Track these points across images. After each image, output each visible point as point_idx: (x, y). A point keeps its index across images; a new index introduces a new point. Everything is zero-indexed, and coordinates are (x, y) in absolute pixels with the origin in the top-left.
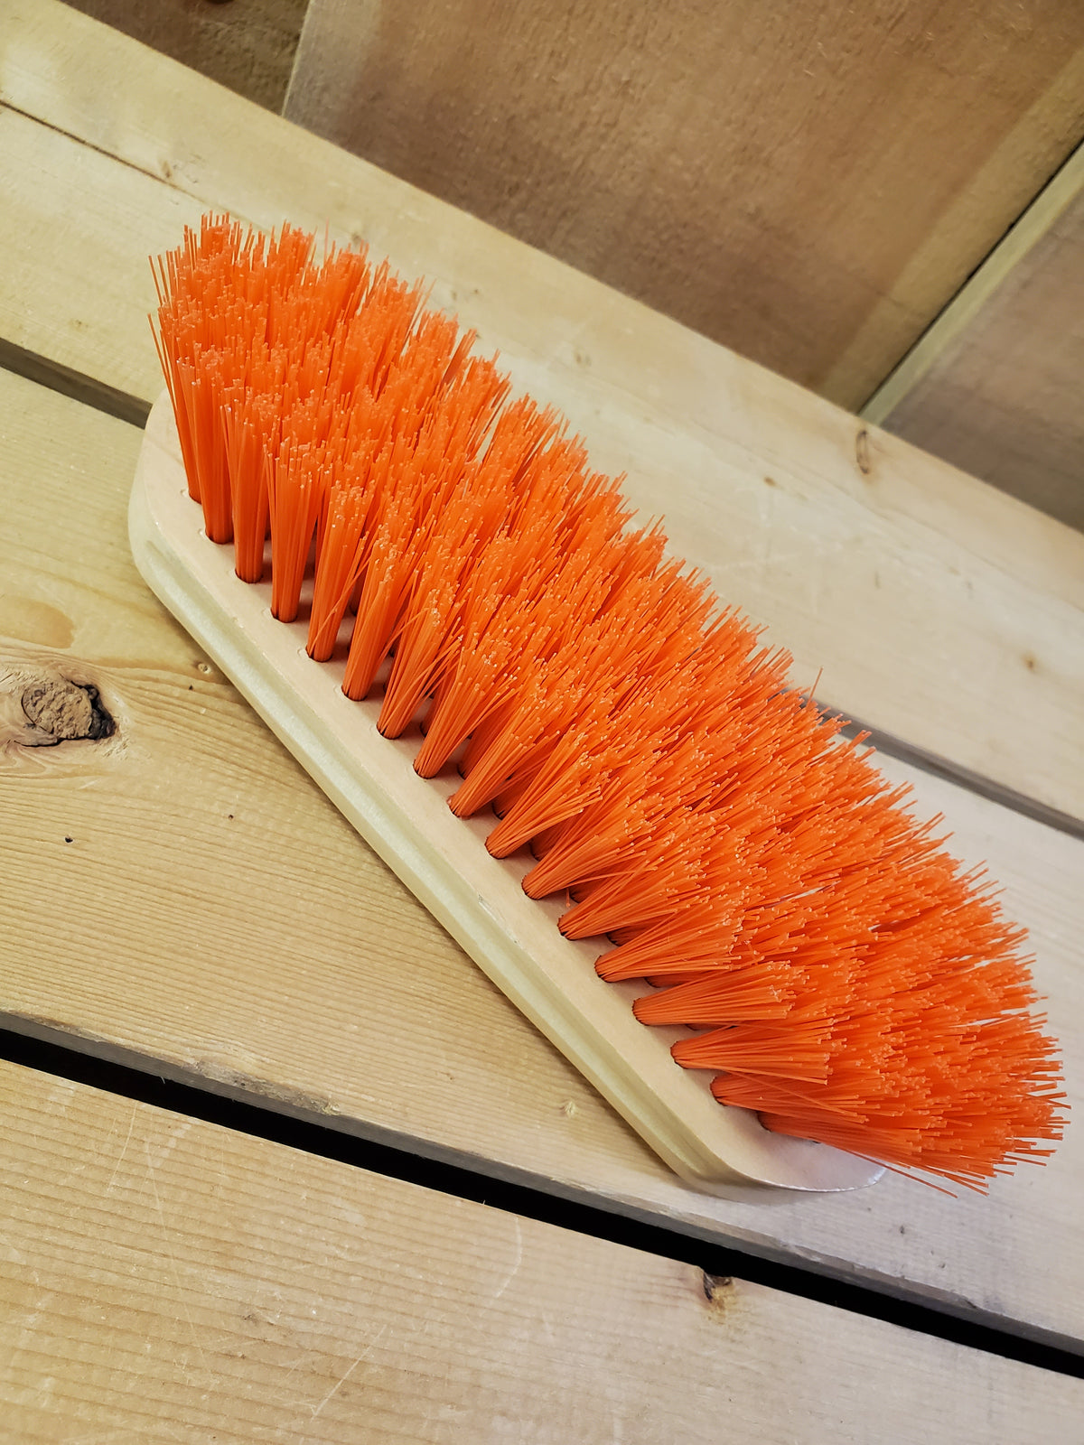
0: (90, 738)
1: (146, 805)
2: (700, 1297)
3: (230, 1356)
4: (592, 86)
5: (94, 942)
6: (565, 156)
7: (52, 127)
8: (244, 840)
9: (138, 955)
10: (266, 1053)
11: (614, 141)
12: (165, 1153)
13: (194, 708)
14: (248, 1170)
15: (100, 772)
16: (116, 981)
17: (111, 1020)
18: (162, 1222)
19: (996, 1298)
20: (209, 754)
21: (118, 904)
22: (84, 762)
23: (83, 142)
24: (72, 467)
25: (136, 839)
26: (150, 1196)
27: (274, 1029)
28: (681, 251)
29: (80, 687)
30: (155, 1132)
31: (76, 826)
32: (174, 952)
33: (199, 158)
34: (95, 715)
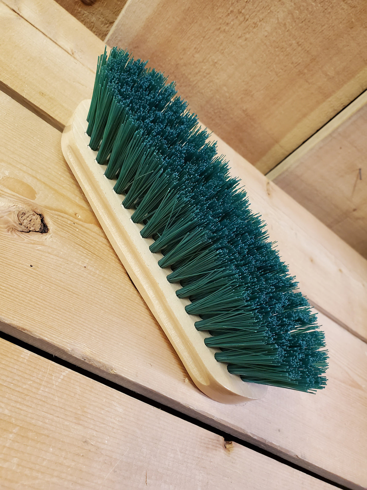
0: (40, 232)
1: (58, 258)
2: (223, 447)
3: (78, 455)
4: (205, 61)
5: (38, 303)
6: (191, 80)
7: (37, 28)
8: (89, 276)
9: (53, 309)
10: (94, 350)
11: (208, 79)
12: (59, 380)
13: (75, 228)
14: (86, 389)
15: (42, 245)
16: (45, 317)
17: (43, 331)
18: (57, 405)
19: (304, 455)
20: (79, 245)
21: (47, 291)
22: (38, 240)
23: (46, 36)
24: (38, 140)
25: (54, 269)
26: (54, 395)
27: (96, 341)
28: (220, 117)
29: (38, 214)
30: (56, 372)
31: (34, 261)
32: (65, 310)
33: (82, 51)
34: (42, 225)
